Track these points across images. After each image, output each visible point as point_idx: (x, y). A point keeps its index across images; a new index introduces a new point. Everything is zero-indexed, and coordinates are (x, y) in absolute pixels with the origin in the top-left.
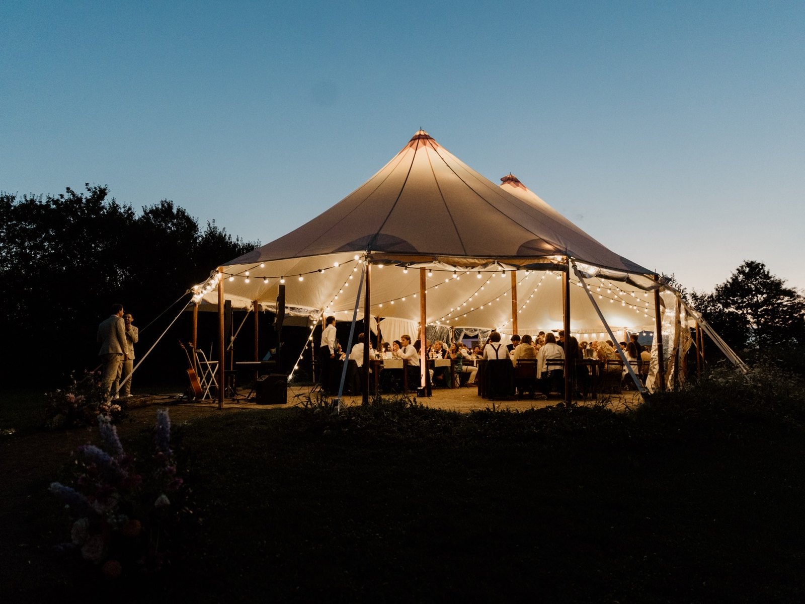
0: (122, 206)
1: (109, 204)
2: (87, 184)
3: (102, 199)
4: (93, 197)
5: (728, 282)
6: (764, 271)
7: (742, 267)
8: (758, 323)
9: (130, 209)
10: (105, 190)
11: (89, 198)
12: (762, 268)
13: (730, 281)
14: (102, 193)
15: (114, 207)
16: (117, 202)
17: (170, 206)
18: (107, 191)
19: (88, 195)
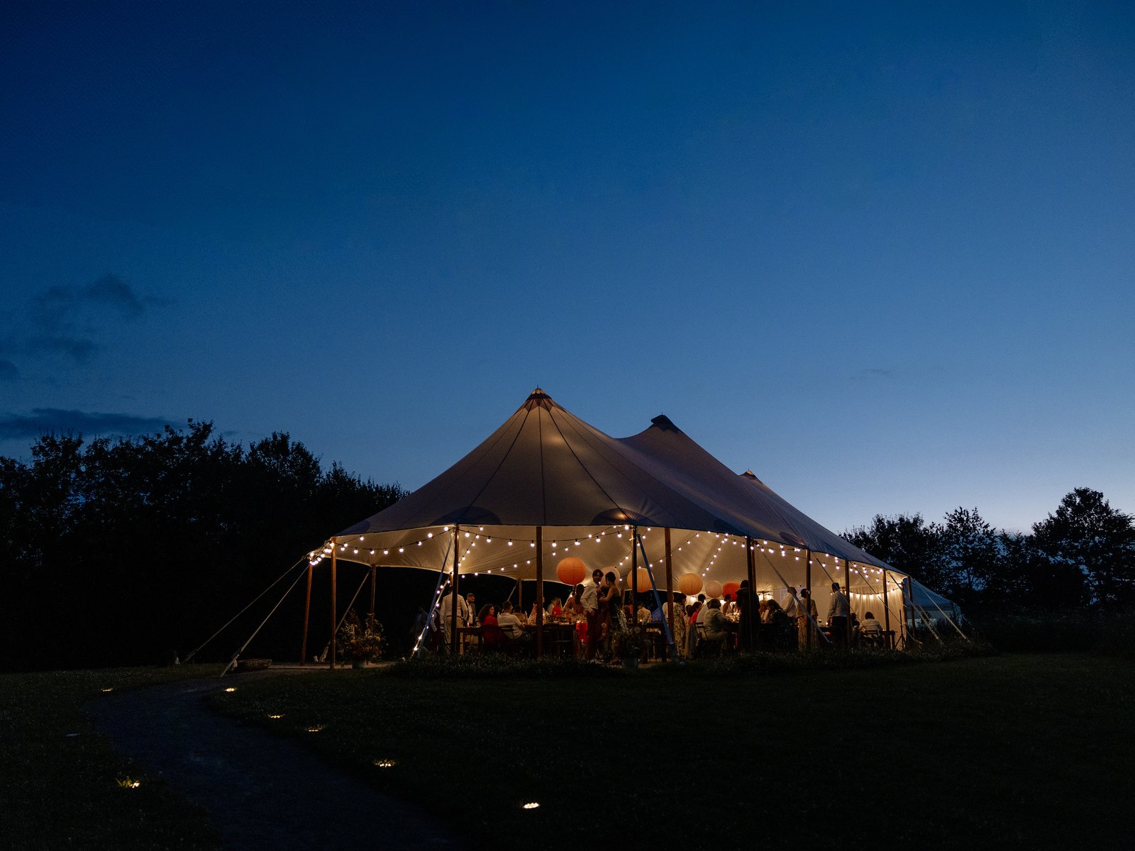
0: (229, 445)
1: (214, 441)
2: (190, 420)
3: (206, 437)
4: (195, 435)
5: (1051, 518)
6: (1101, 503)
7: (1070, 496)
8: (1098, 577)
9: (239, 446)
10: (210, 425)
11: (191, 436)
12: (1099, 499)
13: (1055, 516)
14: (207, 429)
15: (220, 446)
16: (225, 440)
17: (285, 438)
18: (212, 428)
19: (188, 433)
